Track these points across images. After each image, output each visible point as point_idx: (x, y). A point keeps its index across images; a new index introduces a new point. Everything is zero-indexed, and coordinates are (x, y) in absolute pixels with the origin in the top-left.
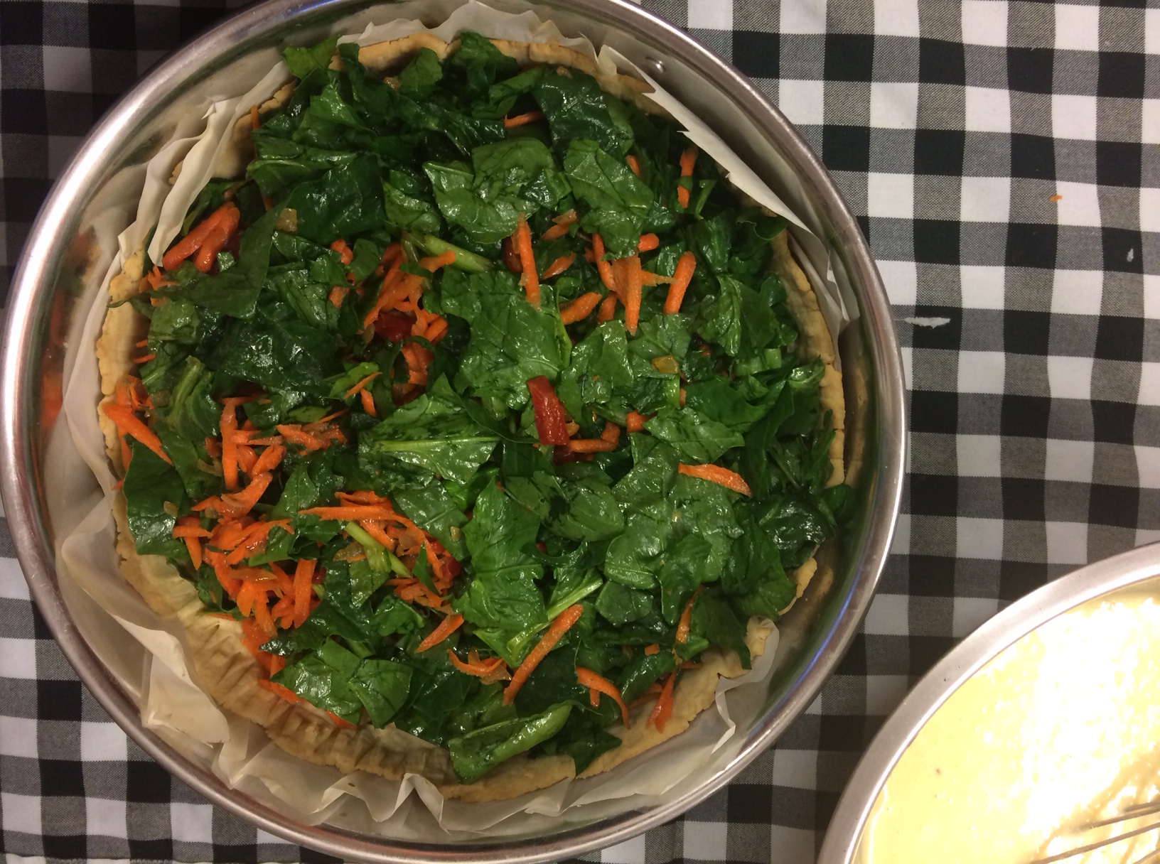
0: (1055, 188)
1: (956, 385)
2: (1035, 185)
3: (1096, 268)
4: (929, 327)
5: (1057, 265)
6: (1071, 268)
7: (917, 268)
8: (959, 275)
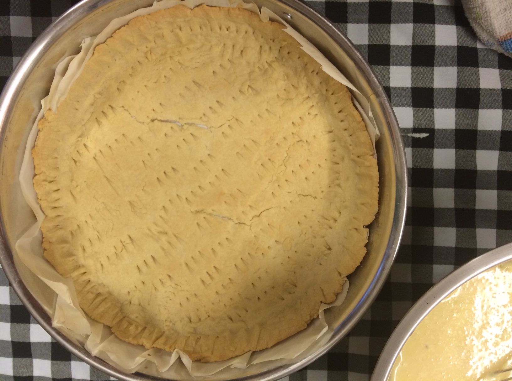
0: (478, 71)
1: (433, 165)
2: (469, 70)
3: (499, 108)
4: (419, 138)
5: (480, 107)
6: (487, 108)
7: (413, 110)
8: (433, 113)
